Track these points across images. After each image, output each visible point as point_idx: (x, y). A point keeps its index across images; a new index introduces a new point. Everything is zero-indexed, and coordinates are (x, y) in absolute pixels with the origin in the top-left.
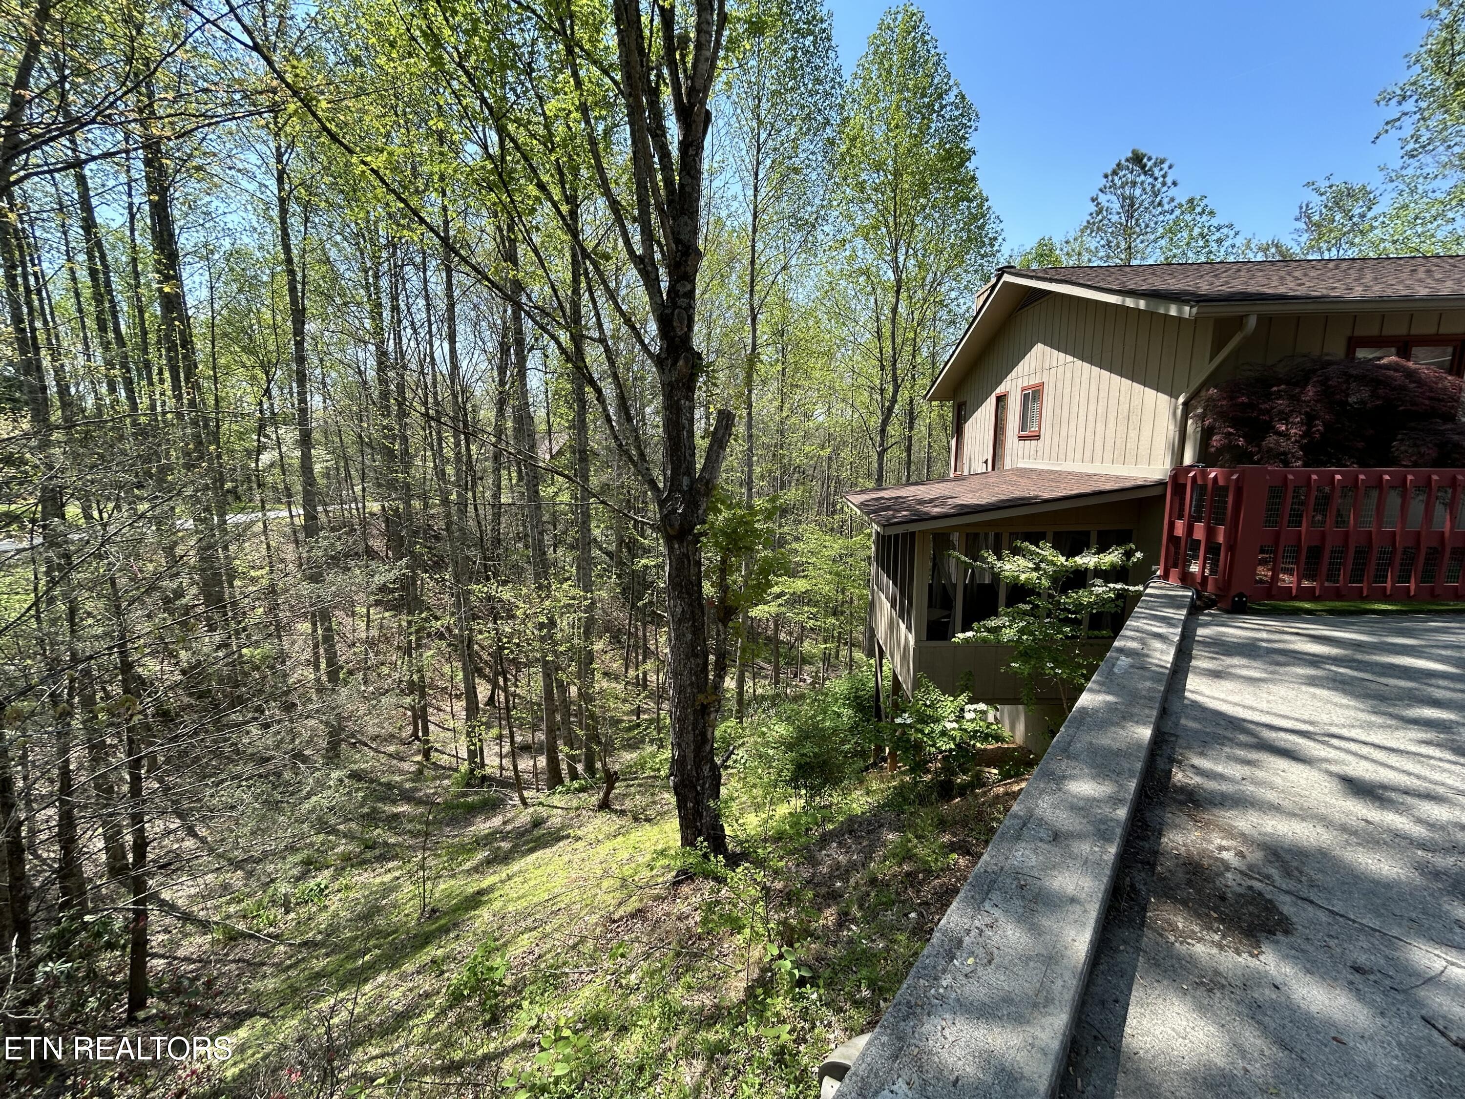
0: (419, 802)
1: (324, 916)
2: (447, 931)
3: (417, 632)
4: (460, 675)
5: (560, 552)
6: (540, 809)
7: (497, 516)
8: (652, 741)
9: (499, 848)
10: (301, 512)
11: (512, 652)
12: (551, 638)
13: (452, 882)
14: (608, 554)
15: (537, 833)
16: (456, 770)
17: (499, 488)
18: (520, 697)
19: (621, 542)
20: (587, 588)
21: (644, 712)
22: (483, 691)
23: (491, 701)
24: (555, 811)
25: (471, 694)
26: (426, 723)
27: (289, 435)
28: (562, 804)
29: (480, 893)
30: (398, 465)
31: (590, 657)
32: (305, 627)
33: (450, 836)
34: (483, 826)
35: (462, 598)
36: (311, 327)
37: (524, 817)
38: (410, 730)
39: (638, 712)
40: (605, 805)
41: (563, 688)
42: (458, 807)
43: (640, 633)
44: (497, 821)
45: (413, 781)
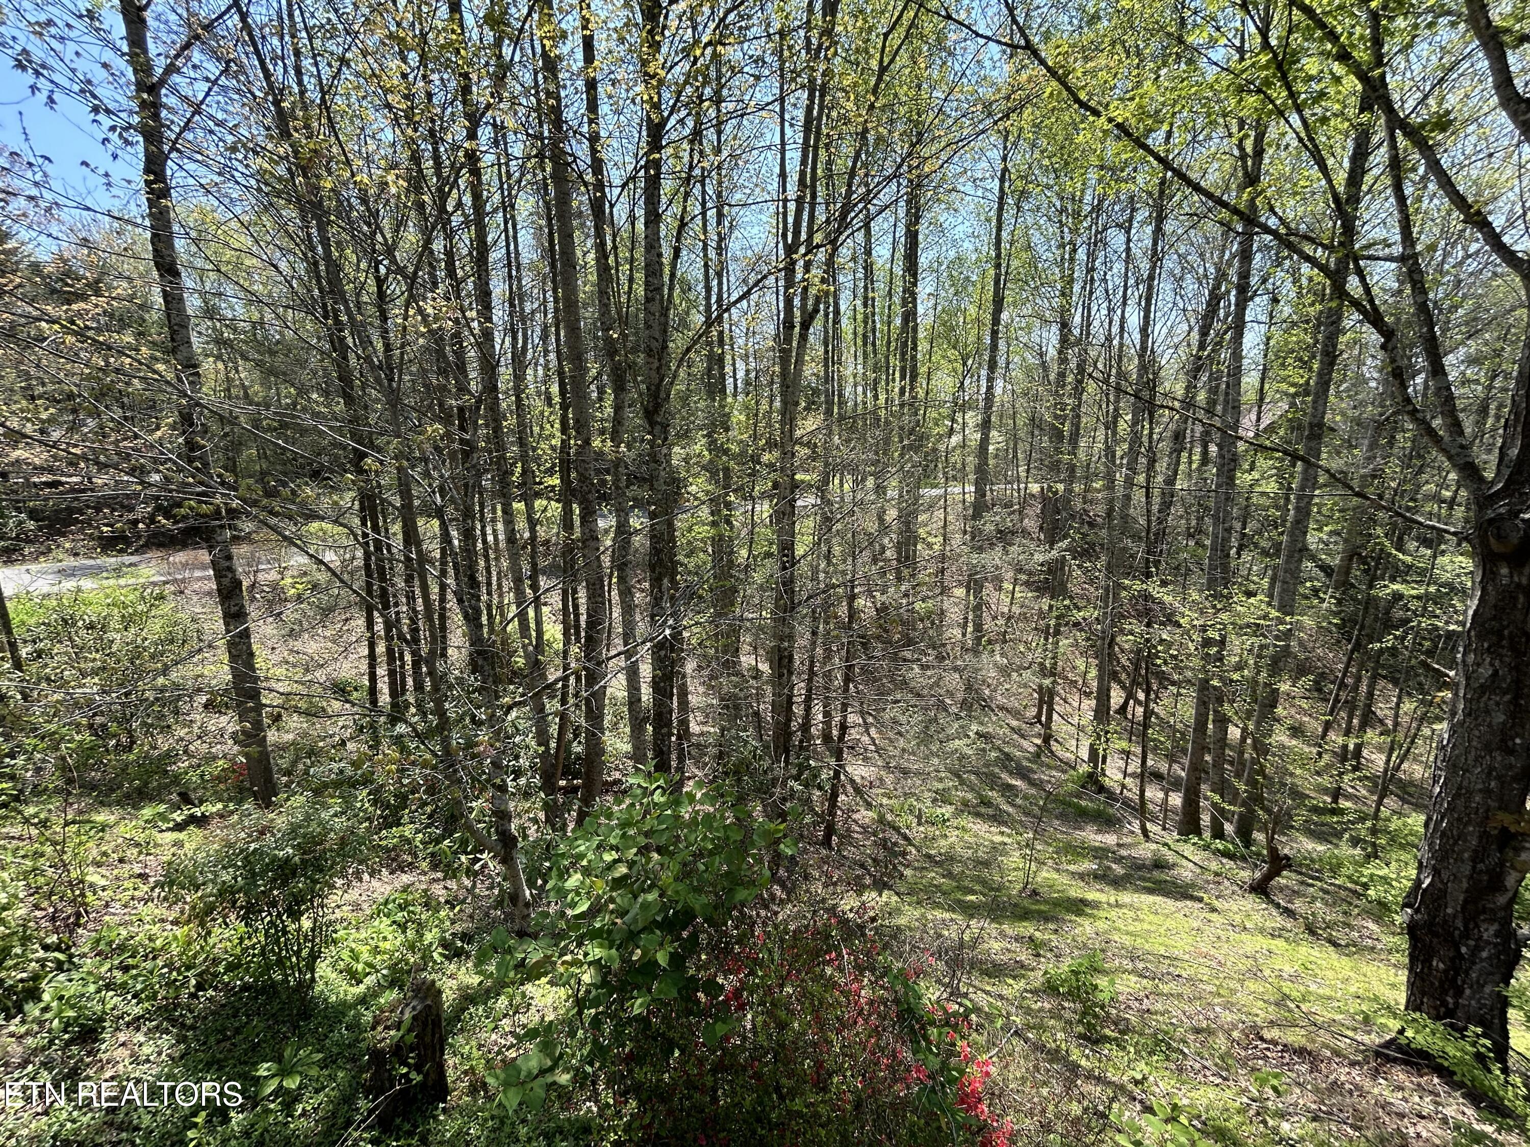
0: (1032, 783)
1: (943, 842)
2: (1047, 920)
3: (1058, 618)
4: (1093, 673)
5: (1246, 556)
6: (1164, 850)
7: (1166, 506)
8: (1355, 842)
9: (1110, 868)
10: (973, 489)
11: (1165, 663)
12: (1221, 660)
13: (1056, 876)
14: (1326, 570)
15: (1156, 874)
16: (1074, 768)
17: (1176, 473)
18: (1158, 717)
19: (1352, 555)
20: (1286, 608)
21: (1348, 797)
22: (1117, 697)
23: (1123, 709)
24: (1185, 863)
25: (1103, 697)
26: (1051, 710)
27: (972, 418)
28: (1196, 859)
29: (1084, 902)
30: (1066, 446)
31: (1273, 699)
32: (960, 592)
33: (1057, 828)
34: (1092, 836)
35: (1112, 593)
36: (1004, 316)
37: (1145, 851)
38: (1033, 711)
39: (1337, 794)
40: (1260, 889)
41: (1223, 722)
42: (1069, 804)
43: (1364, 688)
44: (1110, 839)
45: (1030, 761)
